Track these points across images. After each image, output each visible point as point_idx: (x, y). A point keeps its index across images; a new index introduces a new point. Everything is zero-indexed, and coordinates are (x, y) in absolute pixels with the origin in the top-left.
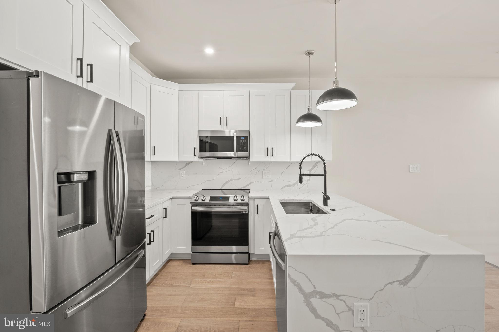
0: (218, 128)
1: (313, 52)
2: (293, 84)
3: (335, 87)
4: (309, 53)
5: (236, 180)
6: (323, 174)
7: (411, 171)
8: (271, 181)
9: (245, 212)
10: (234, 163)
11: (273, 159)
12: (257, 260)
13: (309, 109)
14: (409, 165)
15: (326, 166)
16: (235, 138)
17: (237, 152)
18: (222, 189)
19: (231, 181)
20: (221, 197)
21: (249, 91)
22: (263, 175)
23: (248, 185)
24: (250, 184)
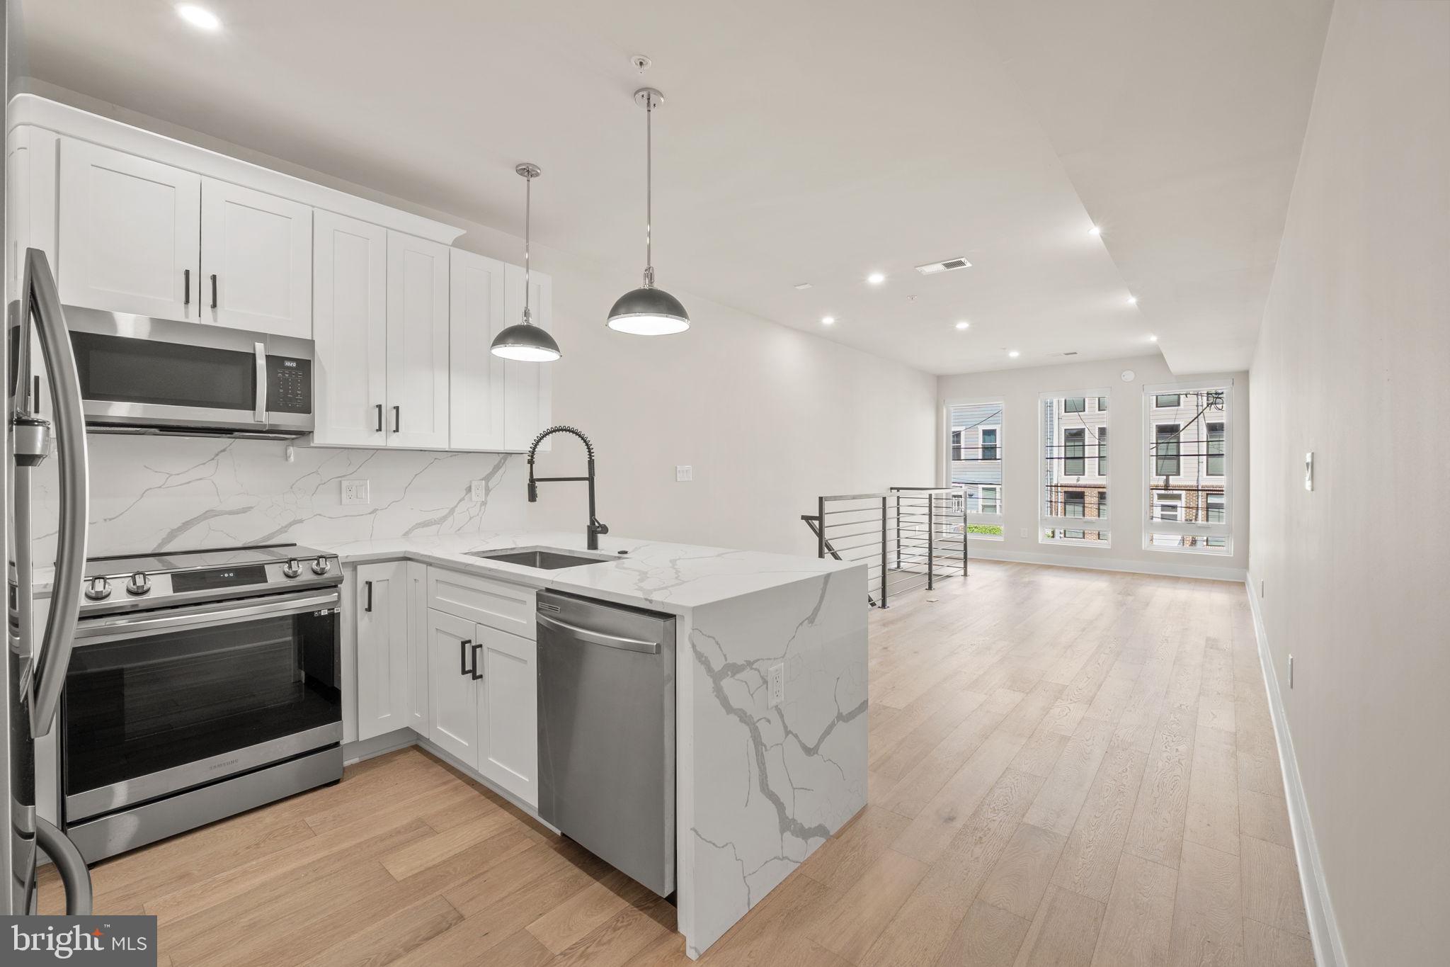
0: (176, 312)
1: (539, 171)
2: (460, 232)
3: (647, 287)
4: (527, 171)
5: (231, 513)
6: (588, 476)
7: (679, 480)
8: (370, 513)
9: (329, 610)
10: (224, 450)
11: (395, 441)
12: (361, 762)
13: (526, 314)
14: (676, 467)
15: (593, 458)
16: (261, 363)
17: (267, 410)
18: (162, 551)
19: (206, 518)
20: (228, 570)
21: (311, 209)
22: (344, 495)
23: (284, 529)
24: (291, 524)
